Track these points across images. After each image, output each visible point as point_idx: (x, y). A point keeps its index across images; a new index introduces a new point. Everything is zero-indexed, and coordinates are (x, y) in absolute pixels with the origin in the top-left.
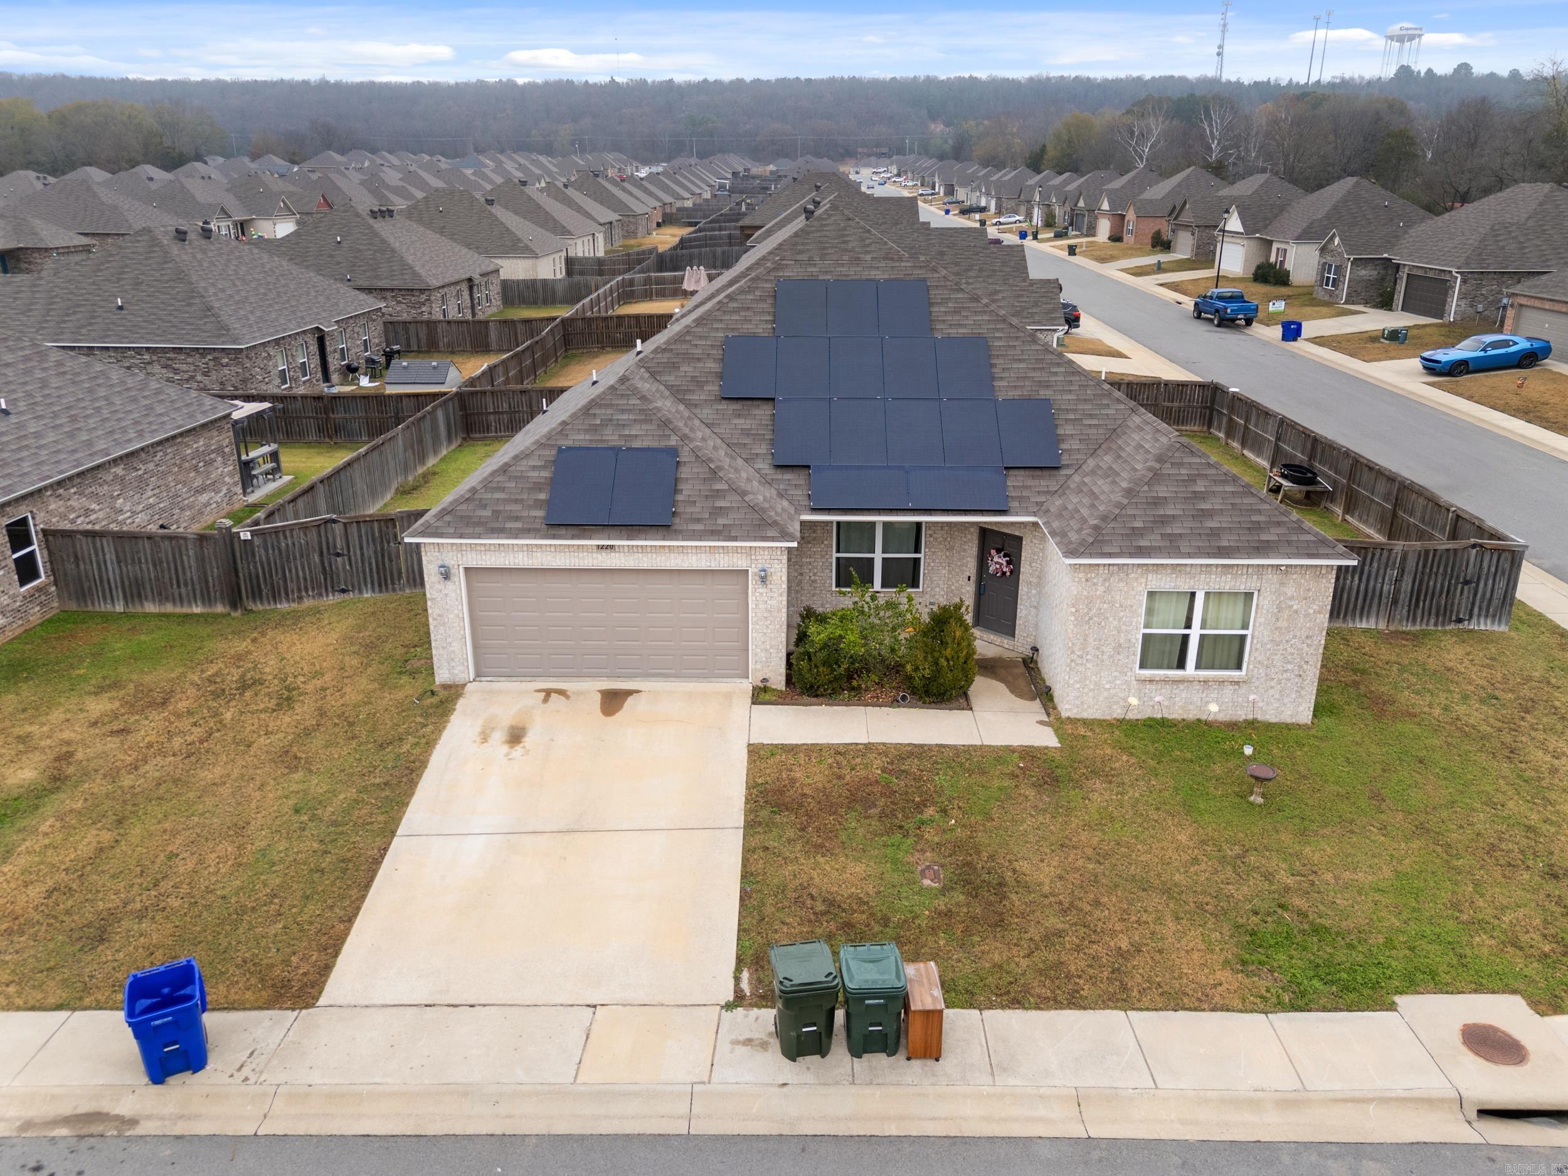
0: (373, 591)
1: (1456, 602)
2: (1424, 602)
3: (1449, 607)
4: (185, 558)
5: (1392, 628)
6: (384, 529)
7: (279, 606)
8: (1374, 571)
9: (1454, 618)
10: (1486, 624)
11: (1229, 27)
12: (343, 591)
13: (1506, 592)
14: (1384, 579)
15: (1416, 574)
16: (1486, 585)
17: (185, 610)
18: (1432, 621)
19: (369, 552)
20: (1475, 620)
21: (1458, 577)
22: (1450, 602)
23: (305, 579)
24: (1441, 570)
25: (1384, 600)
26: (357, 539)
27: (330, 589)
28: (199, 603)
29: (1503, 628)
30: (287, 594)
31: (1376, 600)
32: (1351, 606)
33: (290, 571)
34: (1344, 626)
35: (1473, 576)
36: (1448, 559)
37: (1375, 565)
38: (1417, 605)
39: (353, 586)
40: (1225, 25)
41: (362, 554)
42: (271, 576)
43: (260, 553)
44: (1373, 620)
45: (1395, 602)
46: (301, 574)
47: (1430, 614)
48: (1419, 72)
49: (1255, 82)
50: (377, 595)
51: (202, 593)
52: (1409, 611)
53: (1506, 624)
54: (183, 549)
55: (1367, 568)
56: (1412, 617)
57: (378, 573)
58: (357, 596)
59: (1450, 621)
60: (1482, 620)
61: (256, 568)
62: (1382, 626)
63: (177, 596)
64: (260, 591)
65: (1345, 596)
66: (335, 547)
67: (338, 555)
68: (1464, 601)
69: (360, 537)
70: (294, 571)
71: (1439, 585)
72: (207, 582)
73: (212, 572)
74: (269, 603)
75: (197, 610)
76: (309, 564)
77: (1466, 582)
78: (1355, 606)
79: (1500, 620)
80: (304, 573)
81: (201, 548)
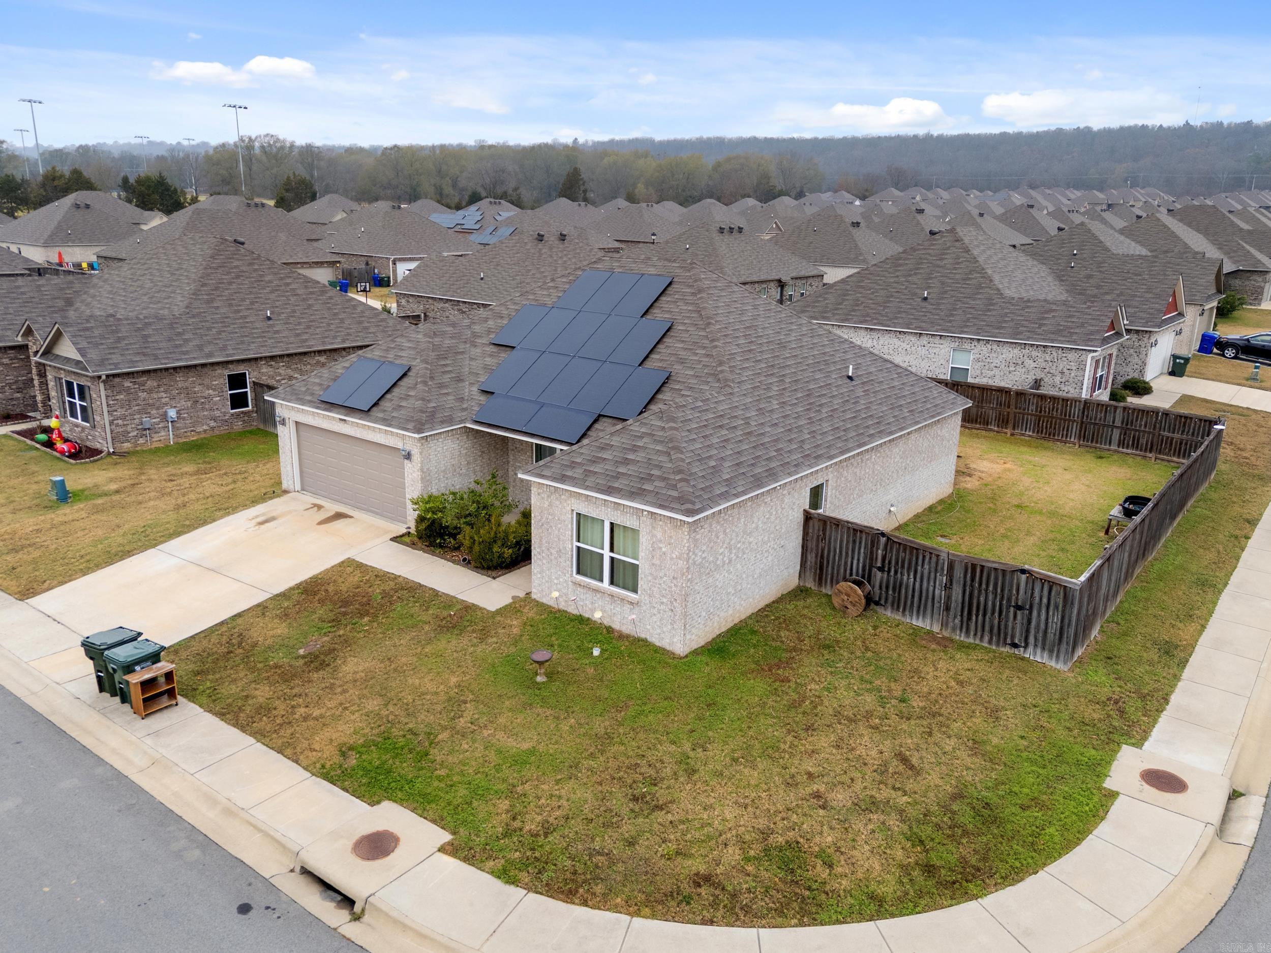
1: (1010, 624)
2: (977, 616)
3: (1002, 627)
5: (946, 634)
8: (926, 572)
9: (1009, 641)
10: (1042, 657)
13: (1062, 628)
14: (935, 583)
15: (965, 585)
16: (1039, 615)
18: (986, 638)
20: (1031, 649)
21: (1009, 600)
22: (1003, 623)
24: (991, 588)
25: (937, 605)
29: (1060, 666)
31: (930, 603)
32: (909, 602)
34: (903, 619)
35: (1024, 602)
36: (996, 579)
37: (926, 566)
38: (969, 619)
44: (928, 621)
45: (947, 609)
47: (983, 630)
52: (962, 621)
53: (1065, 663)
55: (919, 568)
56: (965, 627)
59: (1005, 644)
60: (1039, 651)
62: (936, 628)
65: (903, 591)
68: (1018, 627)
71: (990, 603)
77: (1018, 608)
78: (912, 603)
79: (1058, 657)
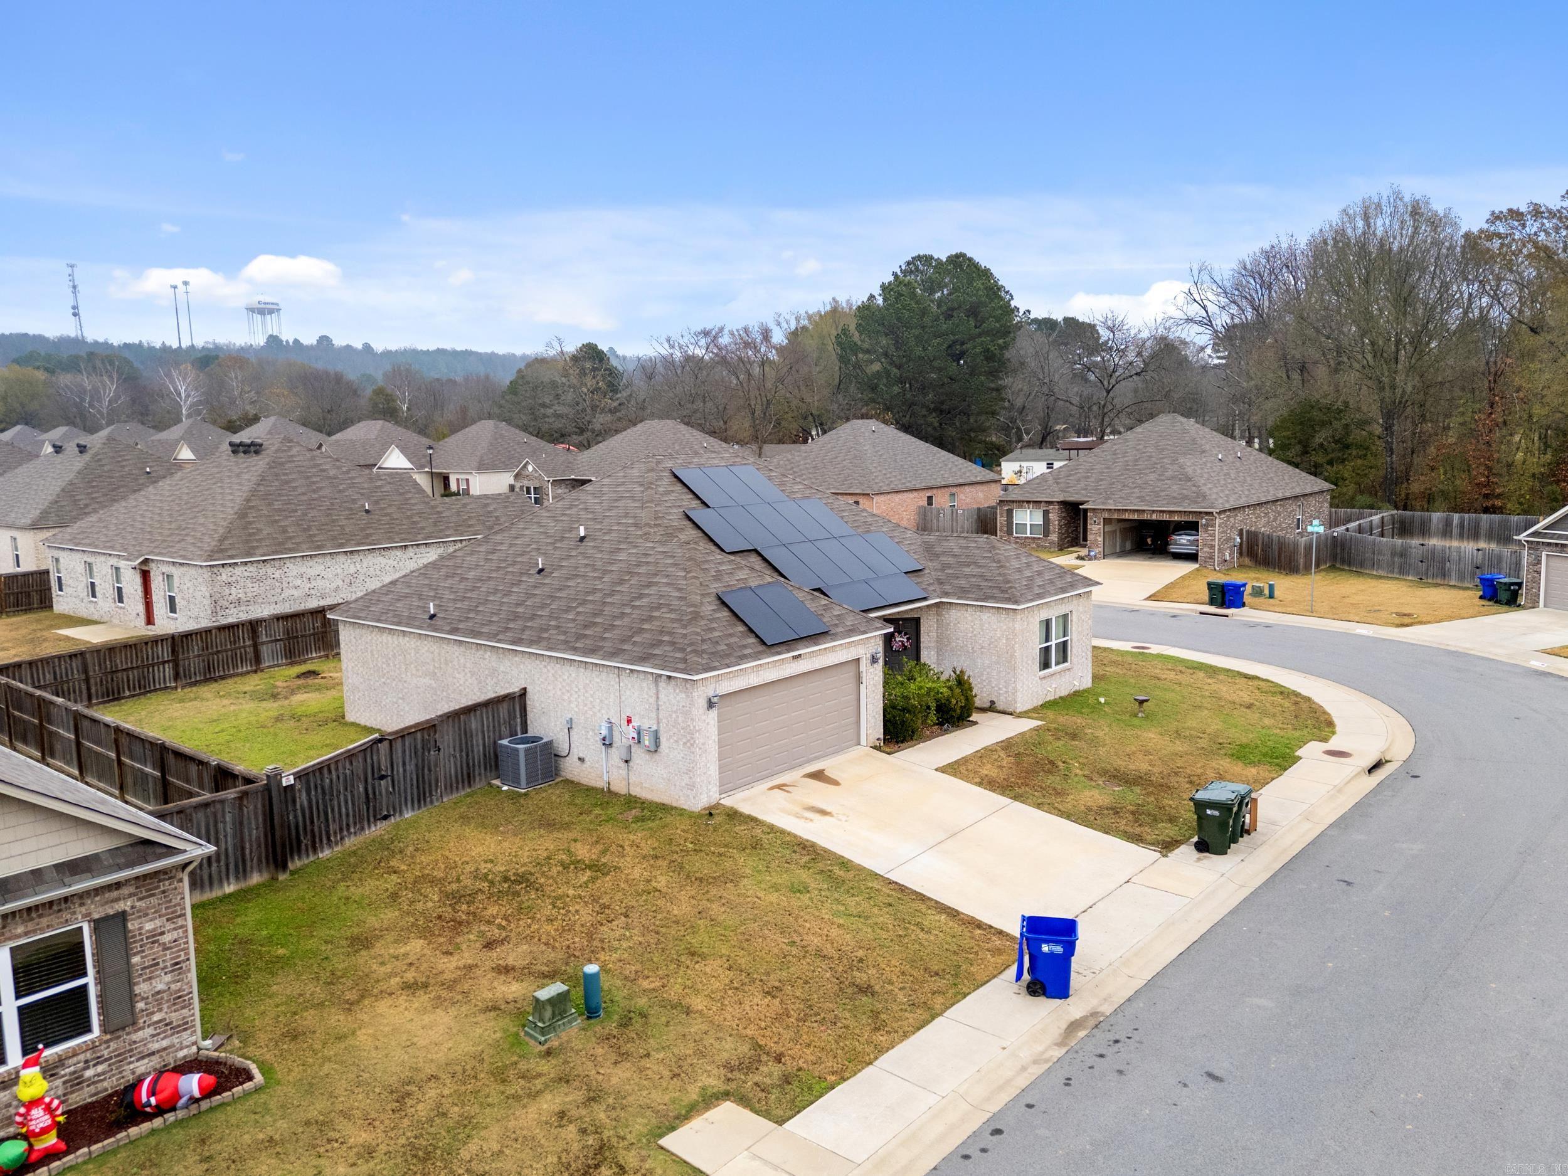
0: (413, 810)
4: (221, 826)
6: (426, 737)
7: (321, 855)
11: (79, 288)
12: (385, 818)
17: (217, 893)
19: (411, 767)
23: (348, 815)
26: (400, 755)
27: (372, 819)
28: (232, 879)
30: (329, 839)
33: (333, 810)
39: (394, 810)
40: (74, 287)
41: (405, 771)
42: (312, 822)
43: (302, 798)
46: (344, 810)
48: (287, 342)
49: (125, 344)
50: (417, 812)
51: (236, 866)
54: (219, 816)
57: (418, 787)
58: (398, 819)
61: (296, 817)
63: (206, 877)
64: (299, 842)
66: (380, 769)
67: (382, 777)
69: (404, 751)
70: (336, 809)
72: (243, 849)
73: (250, 835)
74: (308, 856)
75: (230, 888)
76: (353, 796)
80: (347, 809)
81: (241, 809)
